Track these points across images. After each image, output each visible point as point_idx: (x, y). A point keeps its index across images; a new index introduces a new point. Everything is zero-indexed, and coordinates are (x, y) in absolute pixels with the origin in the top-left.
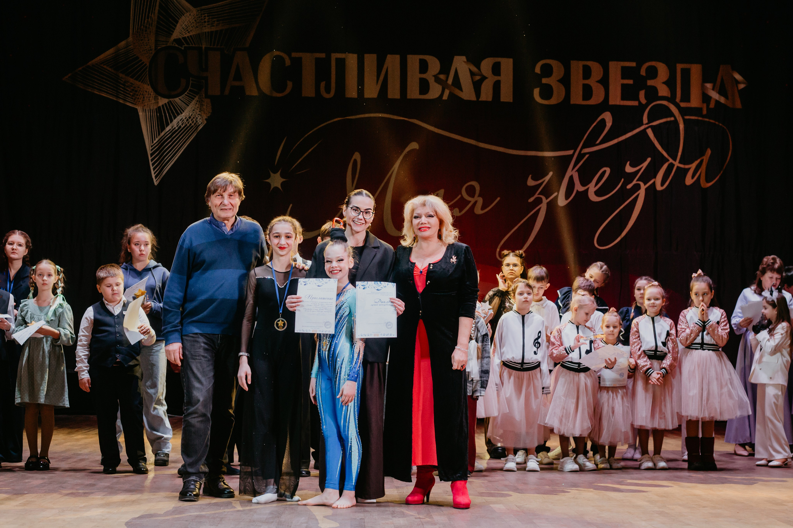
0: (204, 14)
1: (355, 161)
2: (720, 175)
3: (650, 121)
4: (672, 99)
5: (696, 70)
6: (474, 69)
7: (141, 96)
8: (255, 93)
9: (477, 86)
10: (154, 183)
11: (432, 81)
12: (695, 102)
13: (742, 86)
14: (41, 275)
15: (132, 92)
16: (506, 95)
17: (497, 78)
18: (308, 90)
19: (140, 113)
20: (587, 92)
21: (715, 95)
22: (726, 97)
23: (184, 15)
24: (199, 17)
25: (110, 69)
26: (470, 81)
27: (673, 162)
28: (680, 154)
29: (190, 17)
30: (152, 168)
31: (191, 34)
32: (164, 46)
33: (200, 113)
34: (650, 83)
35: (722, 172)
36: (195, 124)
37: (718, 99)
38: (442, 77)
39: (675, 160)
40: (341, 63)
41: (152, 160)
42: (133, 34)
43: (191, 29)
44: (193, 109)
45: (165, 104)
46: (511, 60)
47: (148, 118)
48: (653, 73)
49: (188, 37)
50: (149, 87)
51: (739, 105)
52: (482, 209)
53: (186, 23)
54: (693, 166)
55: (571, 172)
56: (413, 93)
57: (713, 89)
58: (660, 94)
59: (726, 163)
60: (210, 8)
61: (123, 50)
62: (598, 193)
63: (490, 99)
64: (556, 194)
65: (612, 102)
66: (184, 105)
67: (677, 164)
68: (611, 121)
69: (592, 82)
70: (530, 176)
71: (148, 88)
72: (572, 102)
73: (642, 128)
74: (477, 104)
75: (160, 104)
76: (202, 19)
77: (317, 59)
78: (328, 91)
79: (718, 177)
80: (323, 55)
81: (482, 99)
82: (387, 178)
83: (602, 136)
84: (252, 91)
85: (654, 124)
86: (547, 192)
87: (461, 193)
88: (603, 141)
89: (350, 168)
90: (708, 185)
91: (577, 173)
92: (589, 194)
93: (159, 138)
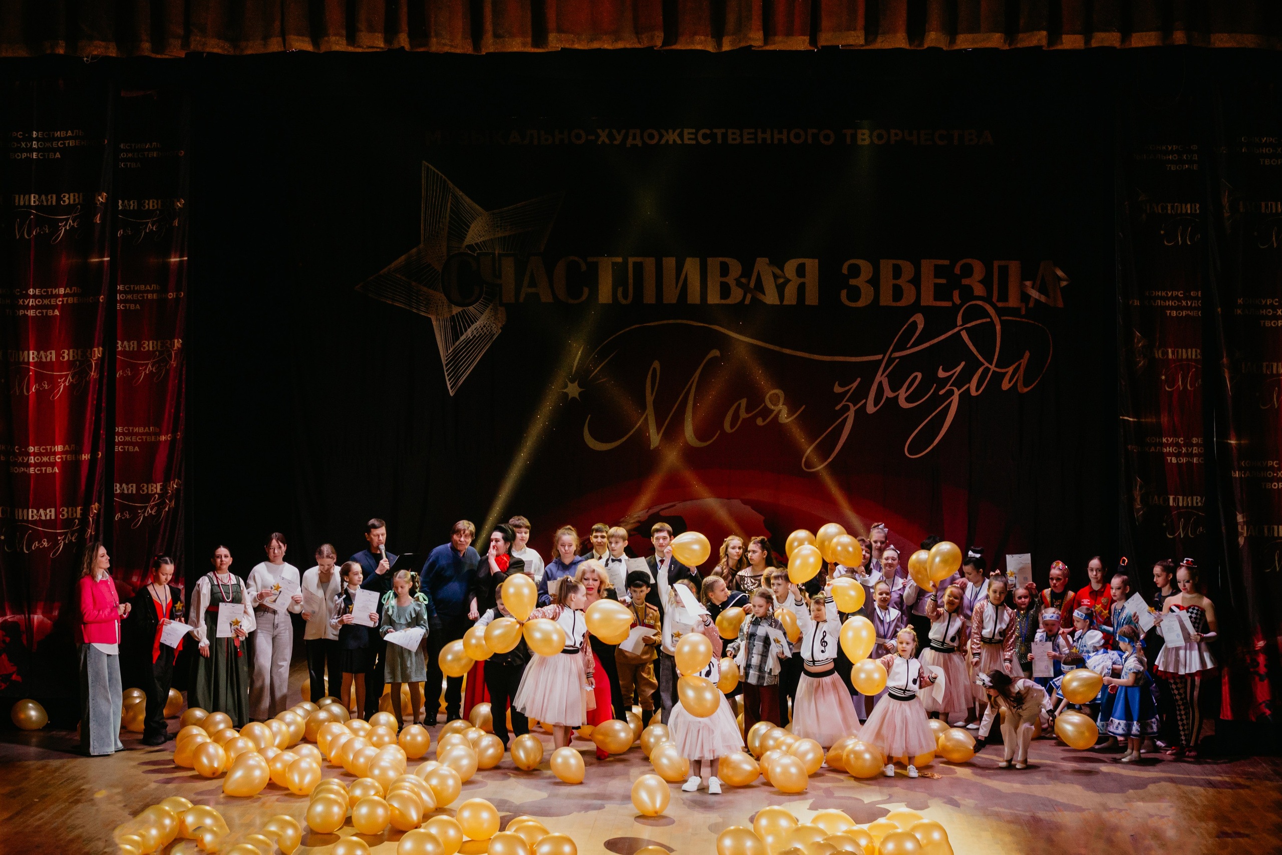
0: (496, 218)
1: (655, 370)
2: (1039, 379)
3: (964, 323)
4: (988, 299)
5: (1014, 267)
6: (778, 271)
7: (435, 305)
8: (550, 299)
9: (781, 289)
10: (450, 394)
11: (732, 284)
12: (1013, 301)
13: (1064, 284)
15: (424, 300)
16: (812, 298)
17: (802, 280)
18: (605, 297)
19: (434, 323)
20: (898, 293)
21: (1034, 294)
22: (1047, 296)
23: (475, 220)
24: (491, 222)
25: (402, 278)
26: (774, 285)
27: (990, 366)
28: (996, 357)
29: (482, 221)
30: (447, 378)
31: (484, 239)
32: (456, 252)
33: (494, 322)
34: (965, 281)
35: (1041, 376)
36: (490, 333)
37: (1037, 297)
38: (743, 280)
39: (991, 364)
40: (638, 267)
41: (447, 371)
42: (424, 240)
43: (484, 234)
44: (488, 317)
45: (459, 313)
46: (816, 261)
47: (442, 327)
48: (968, 271)
49: (480, 242)
51: (1060, 304)
52: (787, 417)
53: (478, 228)
54: (1011, 370)
55: (881, 377)
56: (714, 298)
57: (1033, 288)
58: (976, 294)
59: (1046, 367)
60: (503, 212)
61: (415, 257)
62: (908, 400)
63: (794, 303)
64: (864, 401)
65: (923, 303)
66: (479, 314)
67: (993, 368)
68: (923, 323)
69: (902, 282)
70: (837, 382)
71: (441, 296)
72: (883, 302)
73: (956, 330)
74: (781, 309)
75: (454, 313)
76: (494, 224)
77: (614, 264)
78: (626, 296)
79: (1037, 382)
80: (619, 260)
81: (786, 302)
82: (688, 385)
83: (913, 340)
84: (546, 297)
85: (968, 325)
86: (855, 399)
87: (764, 402)
88: (915, 345)
89: (649, 376)
90: (1026, 390)
91: (886, 378)
92: (900, 400)
93: (454, 347)
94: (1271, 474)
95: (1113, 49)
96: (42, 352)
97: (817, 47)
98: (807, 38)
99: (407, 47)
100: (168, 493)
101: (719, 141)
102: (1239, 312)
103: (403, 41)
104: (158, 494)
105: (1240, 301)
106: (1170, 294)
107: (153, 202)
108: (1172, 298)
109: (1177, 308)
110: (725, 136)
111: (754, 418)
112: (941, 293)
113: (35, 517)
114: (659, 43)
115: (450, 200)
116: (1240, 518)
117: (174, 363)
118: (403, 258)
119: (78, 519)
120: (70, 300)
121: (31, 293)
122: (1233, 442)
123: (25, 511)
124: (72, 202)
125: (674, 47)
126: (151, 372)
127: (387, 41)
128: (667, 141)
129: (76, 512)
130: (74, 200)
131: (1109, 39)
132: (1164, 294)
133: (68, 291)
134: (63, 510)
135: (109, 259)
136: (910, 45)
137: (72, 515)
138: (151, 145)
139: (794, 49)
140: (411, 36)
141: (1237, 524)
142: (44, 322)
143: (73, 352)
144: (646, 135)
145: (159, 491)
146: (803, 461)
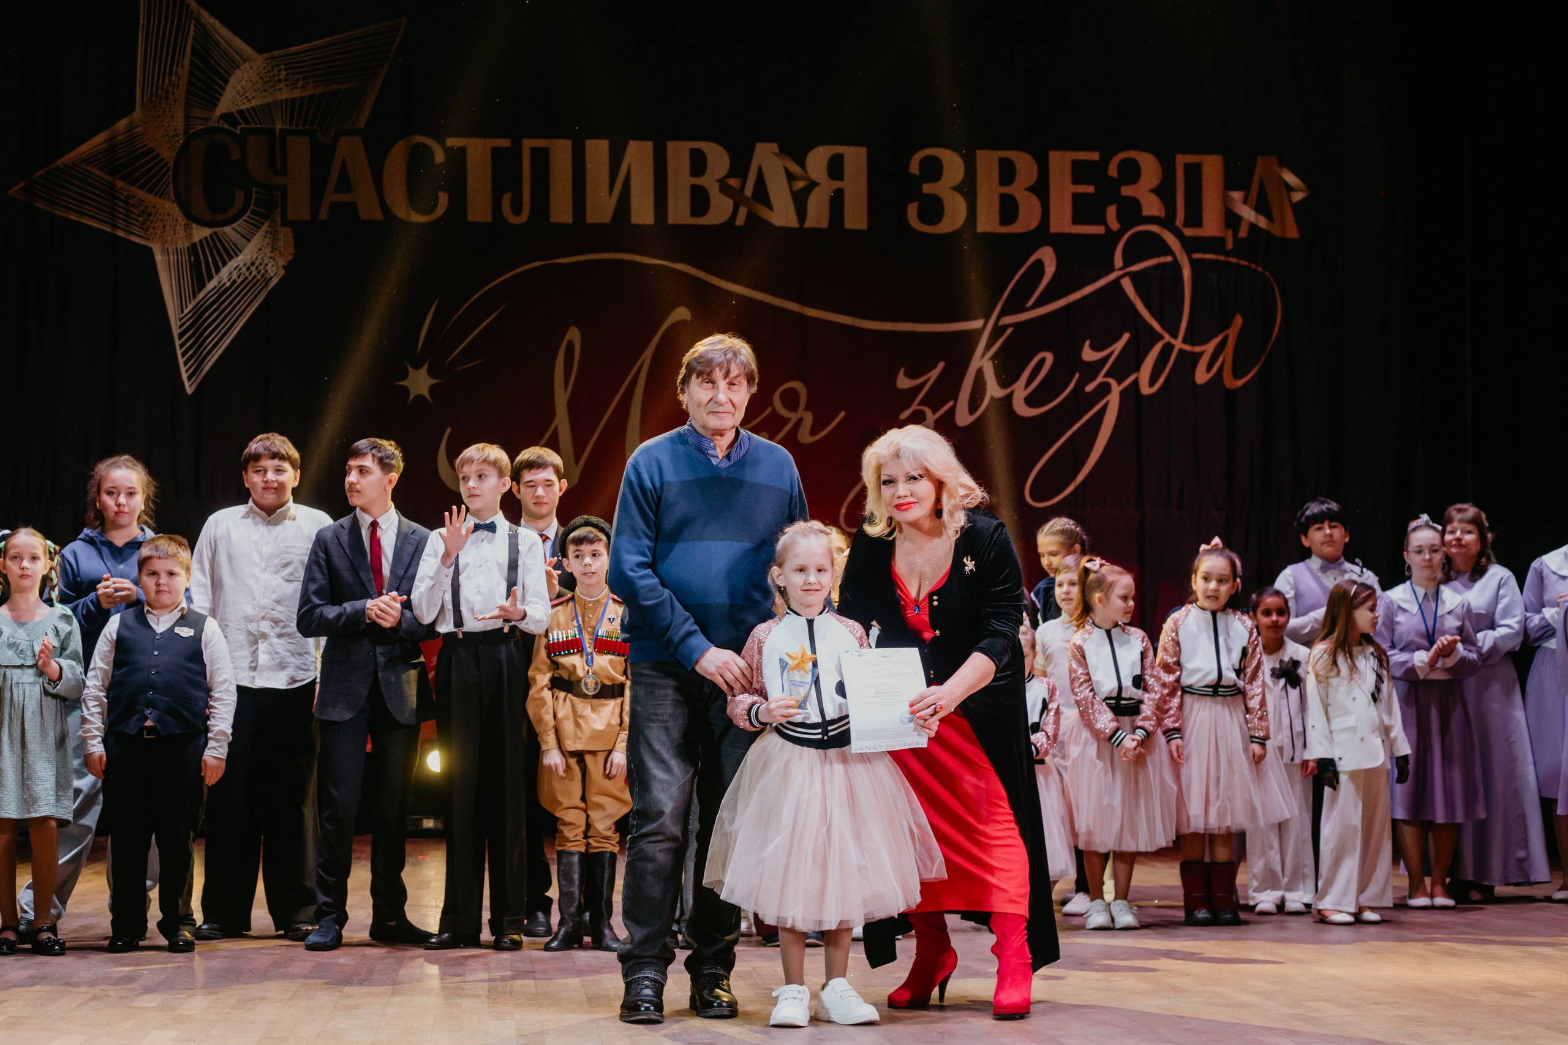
0: (278, 66)
1: (571, 344)
2: (1260, 364)
3: (1128, 261)
4: (1167, 222)
5: (1212, 167)
6: (794, 168)
7: (159, 223)
8: (378, 216)
9: (800, 200)
10: (185, 391)
11: (714, 190)
12: (1212, 226)
13: (1298, 196)
14: (19, 557)
15: (139, 216)
16: (856, 218)
17: (837, 184)
18: (479, 210)
19: (158, 257)
20: (1009, 209)
21: (1248, 214)
22: (1269, 216)
23: (239, 67)
24: (269, 72)
25: (99, 173)
26: (788, 190)
28: (1184, 325)
29: (251, 71)
30: (181, 361)
31: (254, 103)
32: (200, 127)
33: (272, 255)
34: (1127, 191)
35: (1263, 358)
36: (263, 276)
37: (1253, 220)
38: (733, 182)
39: (1175, 336)
40: (541, 158)
41: (181, 346)
42: (142, 105)
43: (254, 94)
44: (259, 246)
45: (206, 238)
46: (863, 151)
47: (172, 265)
48: (1131, 172)
49: (247, 109)
50: (175, 206)
51: (1293, 232)
52: (813, 433)
53: (243, 83)
54: (1210, 347)
55: (982, 361)
56: (679, 213)
57: (1245, 202)
58: (1146, 212)
59: (1270, 345)
60: (291, 54)
61: (124, 136)
62: (1030, 401)
63: (824, 224)
64: (951, 403)
65: (1054, 228)
66: (245, 241)
67: (1178, 344)
68: (1054, 264)
69: (1018, 190)
70: (902, 370)
71: (170, 207)
73: (1113, 276)
74: (800, 236)
75: (196, 239)
76: (274, 76)
77: (495, 151)
78: (517, 210)
79: (1255, 370)
80: (505, 143)
81: (809, 224)
82: (633, 373)
83: (1038, 292)
84: (371, 211)
85: (1135, 268)
86: (934, 400)
87: (771, 404)
88: (1040, 303)
89: (560, 359)
90: (1238, 382)
91: (990, 363)
92: (1015, 403)
93: (194, 303)
112: (1084, 209)
115: (192, 33)
146: (843, 511)
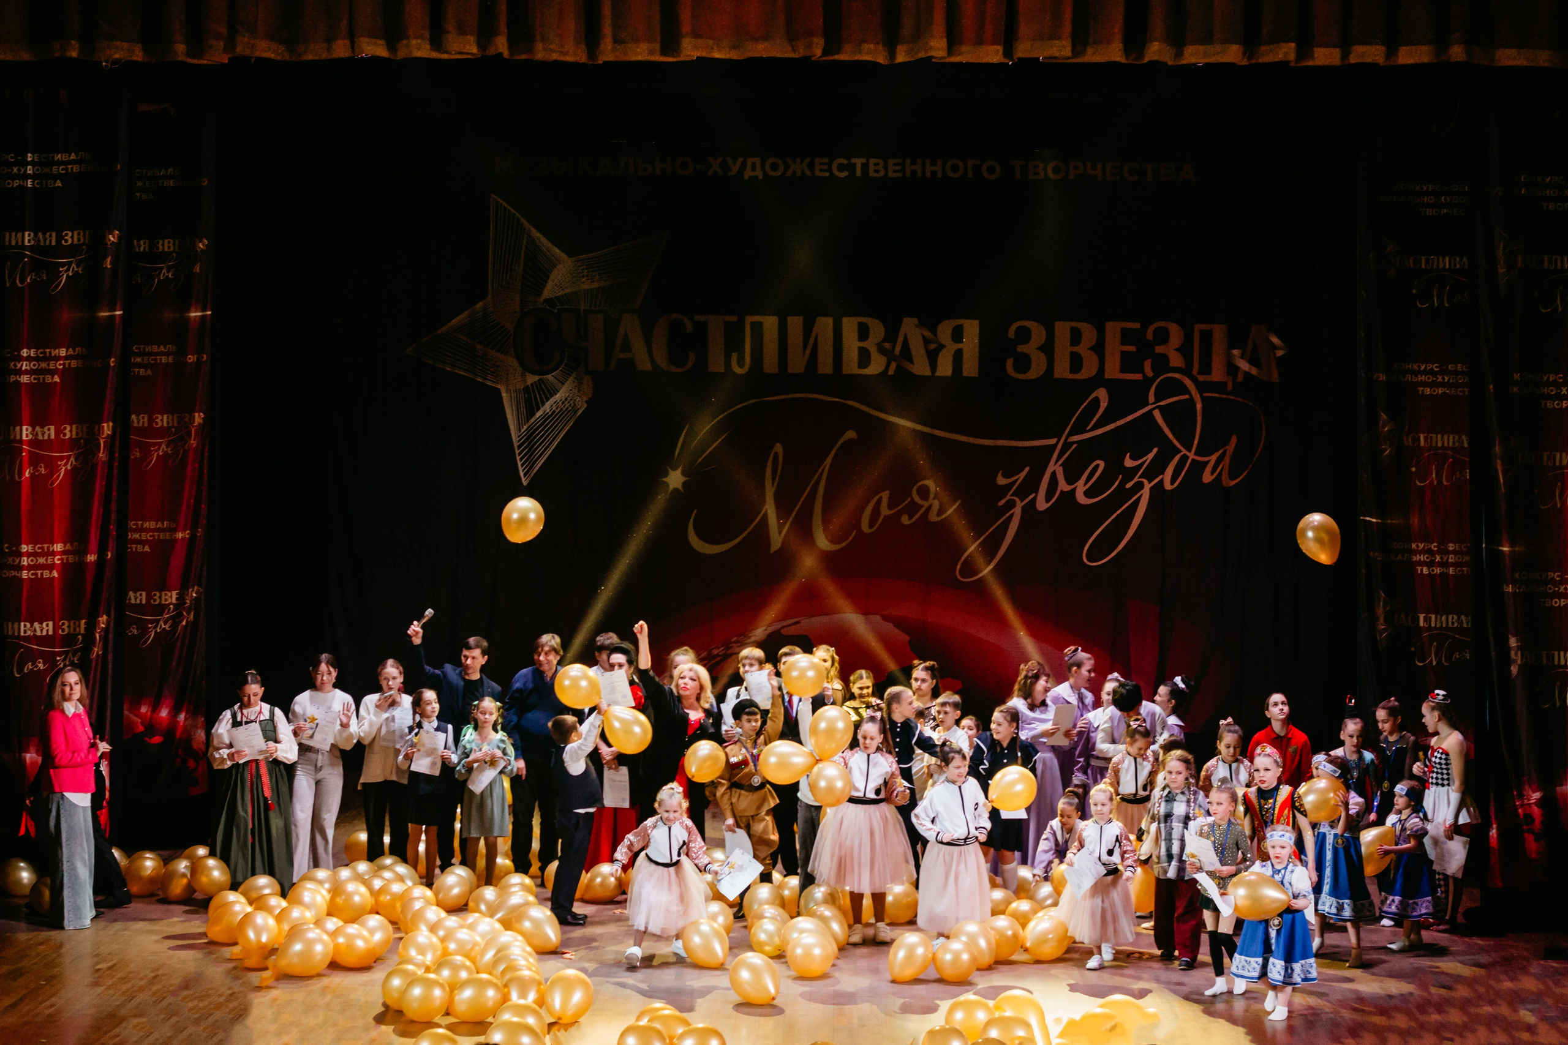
0: (582, 266)
1: (776, 454)
2: (1248, 470)
3: (1157, 400)
4: (1187, 371)
5: (1219, 333)
6: (928, 334)
7: (505, 374)
8: (648, 367)
9: (932, 357)
10: (522, 483)
11: (873, 349)
12: (1217, 374)
13: (1280, 353)
15: (491, 367)
16: (971, 368)
17: (960, 346)
18: (716, 365)
19: (504, 395)
20: (1076, 362)
21: (1244, 365)
22: (1259, 368)
23: (556, 268)
24: (576, 270)
25: (464, 338)
26: (924, 350)
27: (1188, 453)
28: (1196, 442)
29: (565, 270)
30: (519, 464)
31: (567, 291)
32: (532, 308)
33: (579, 394)
34: (1159, 349)
35: (1250, 466)
36: (573, 407)
37: (1247, 370)
38: (887, 345)
39: (1190, 451)
40: (758, 329)
41: (520, 454)
42: (492, 293)
43: (567, 285)
44: (570, 388)
45: (535, 382)
46: (976, 323)
47: (513, 402)
48: (1162, 336)
49: (562, 295)
50: (515, 361)
51: (1275, 377)
52: (939, 514)
53: (559, 278)
54: (1213, 458)
55: (1054, 467)
56: (850, 366)
57: (1242, 357)
58: (1171, 365)
59: (1257, 455)
60: (590, 259)
61: (480, 314)
62: (1087, 494)
63: (949, 373)
64: (1034, 495)
65: (1106, 376)
66: (560, 384)
67: (1191, 456)
68: (1107, 400)
69: (1082, 349)
70: (1001, 472)
71: (513, 362)
72: (1057, 375)
73: (1148, 409)
74: (932, 381)
75: (529, 383)
76: (580, 273)
77: (726, 324)
78: (741, 364)
79: (1245, 473)
80: (733, 319)
81: (937, 374)
82: (817, 476)
83: (1095, 420)
84: (644, 364)
85: (1163, 403)
86: (1022, 493)
87: (911, 496)
88: (1096, 426)
89: (770, 463)
90: (1233, 483)
91: (1061, 468)
92: (1077, 494)
93: (528, 425)
94: (1551, 589)
95: (1374, 65)
96: (38, 429)
97: (1011, 59)
98: (1000, 48)
99: (506, 54)
100: (186, 603)
101: (859, 173)
102: (1516, 389)
103: (501, 45)
104: (174, 604)
105: (1517, 376)
106: (1423, 368)
107: (169, 242)
108: (1426, 372)
109: (1433, 385)
110: (865, 167)
111: (899, 515)
112: (1129, 363)
113: (29, 633)
114: (818, 52)
115: (525, 243)
116: (1513, 642)
117: (193, 442)
118: (466, 313)
119: (82, 635)
120: (74, 364)
121: (25, 355)
122: (1505, 549)
123: (16, 625)
124: (76, 241)
125: (837, 57)
126: (165, 453)
127: (481, 46)
128: (795, 172)
129: (79, 626)
130: (79, 240)
131: (1371, 53)
132: (1415, 367)
133: (71, 351)
134: (63, 624)
135: (121, 313)
136: (1127, 58)
137: (75, 630)
138: (167, 172)
139: (984, 61)
140: (510, 41)
141: (1509, 649)
142: (40, 390)
143: (77, 428)
144: (767, 167)
145: (174, 601)
146: (959, 567)
